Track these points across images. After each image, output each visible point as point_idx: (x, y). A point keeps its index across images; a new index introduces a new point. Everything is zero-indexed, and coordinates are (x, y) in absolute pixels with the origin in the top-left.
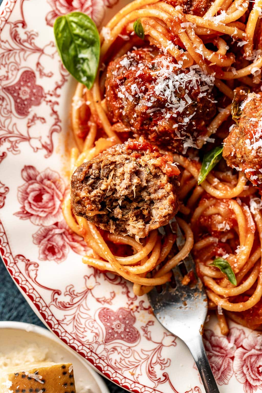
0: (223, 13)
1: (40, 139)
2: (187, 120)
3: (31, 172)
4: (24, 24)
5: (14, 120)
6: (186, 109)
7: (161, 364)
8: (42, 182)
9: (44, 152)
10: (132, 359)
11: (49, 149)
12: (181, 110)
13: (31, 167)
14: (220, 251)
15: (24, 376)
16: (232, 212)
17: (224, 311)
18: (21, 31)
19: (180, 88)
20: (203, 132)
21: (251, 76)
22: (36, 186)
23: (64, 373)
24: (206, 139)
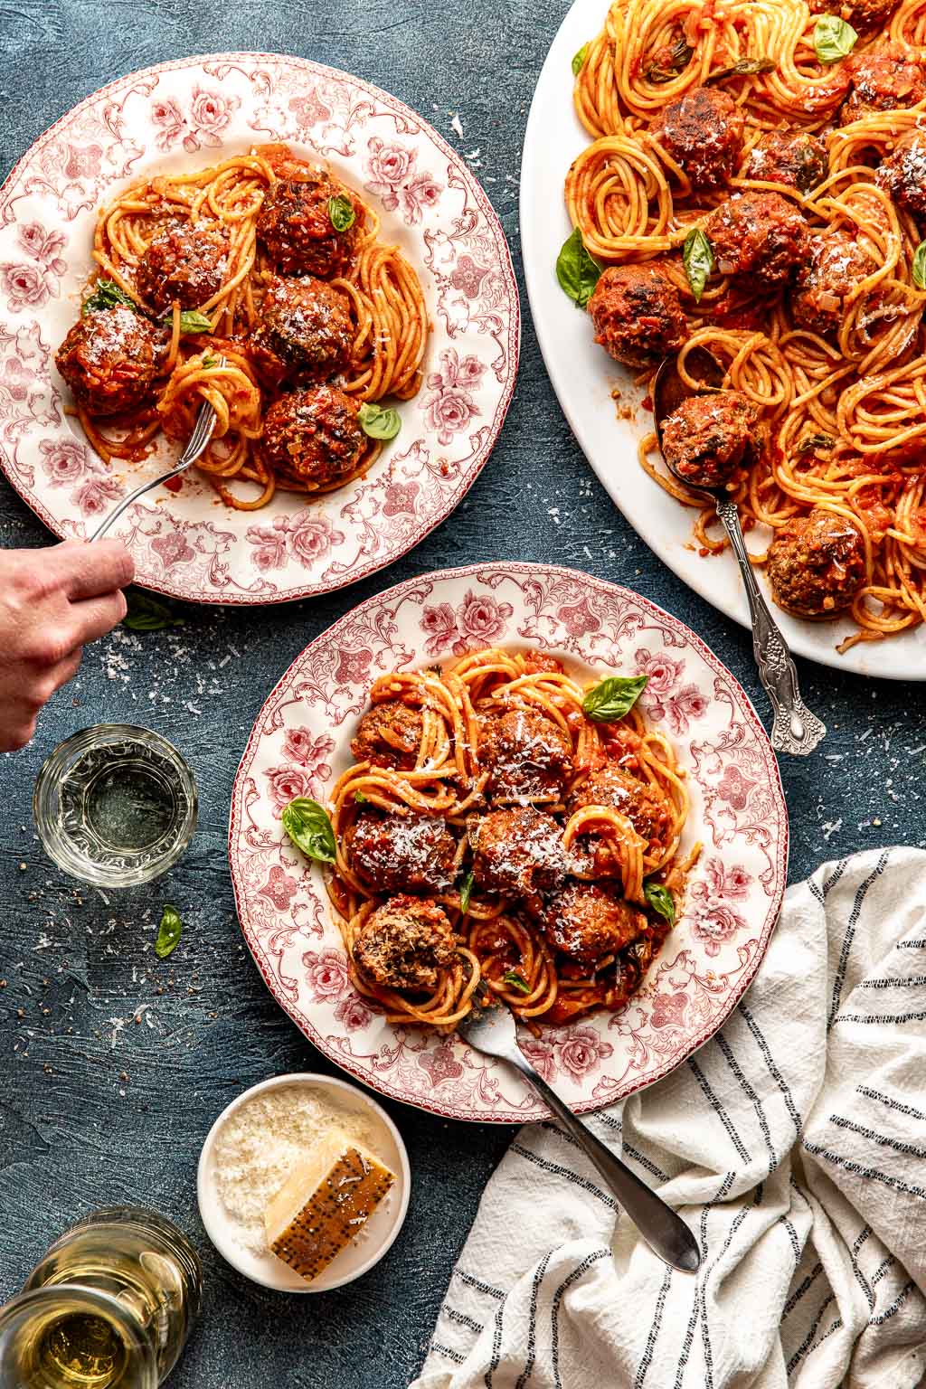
0: (430, 760)
1: (308, 924)
2: (432, 866)
3: (311, 957)
4: (255, 828)
5: (279, 916)
6: (429, 856)
7: (491, 1086)
8: (324, 962)
9: (316, 935)
10: (463, 1092)
11: (319, 930)
12: (424, 859)
13: (310, 953)
14: (506, 965)
15: (358, 1156)
16: (503, 928)
17: (529, 1018)
18: (255, 835)
19: (418, 841)
20: (450, 869)
21: (476, 802)
22: (320, 968)
23: (386, 1180)
24: (455, 873)
